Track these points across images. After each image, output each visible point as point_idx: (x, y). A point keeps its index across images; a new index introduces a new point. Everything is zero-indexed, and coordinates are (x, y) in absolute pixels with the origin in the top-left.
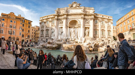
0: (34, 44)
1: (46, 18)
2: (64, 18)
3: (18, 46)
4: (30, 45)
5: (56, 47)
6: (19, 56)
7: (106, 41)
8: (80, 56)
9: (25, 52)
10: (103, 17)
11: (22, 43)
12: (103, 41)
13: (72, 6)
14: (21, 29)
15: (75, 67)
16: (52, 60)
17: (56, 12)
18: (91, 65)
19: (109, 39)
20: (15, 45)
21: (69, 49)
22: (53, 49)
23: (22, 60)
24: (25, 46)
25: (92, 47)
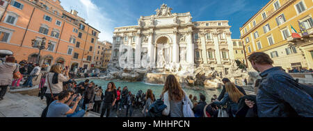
0: (98, 71)
1: (125, 30)
2: (150, 34)
3: (61, 75)
4: (90, 74)
5: (135, 78)
6: (57, 97)
7: (219, 70)
8: (174, 93)
9: (75, 88)
10: (207, 27)
11: (72, 69)
12: (212, 69)
13: (160, 14)
14: (74, 42)
15: (166, 112)
16: (129, 99)
17: (139, 23)
18: (193, 109)
19: (226, 66)
20: (52, 74)
21: (157, 81)
22: (131, 80)
23: (67, 106)
24: (79, 76)
25: (192, 79)
